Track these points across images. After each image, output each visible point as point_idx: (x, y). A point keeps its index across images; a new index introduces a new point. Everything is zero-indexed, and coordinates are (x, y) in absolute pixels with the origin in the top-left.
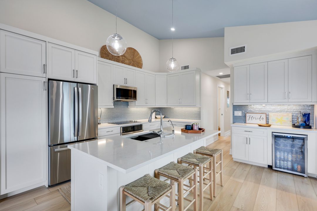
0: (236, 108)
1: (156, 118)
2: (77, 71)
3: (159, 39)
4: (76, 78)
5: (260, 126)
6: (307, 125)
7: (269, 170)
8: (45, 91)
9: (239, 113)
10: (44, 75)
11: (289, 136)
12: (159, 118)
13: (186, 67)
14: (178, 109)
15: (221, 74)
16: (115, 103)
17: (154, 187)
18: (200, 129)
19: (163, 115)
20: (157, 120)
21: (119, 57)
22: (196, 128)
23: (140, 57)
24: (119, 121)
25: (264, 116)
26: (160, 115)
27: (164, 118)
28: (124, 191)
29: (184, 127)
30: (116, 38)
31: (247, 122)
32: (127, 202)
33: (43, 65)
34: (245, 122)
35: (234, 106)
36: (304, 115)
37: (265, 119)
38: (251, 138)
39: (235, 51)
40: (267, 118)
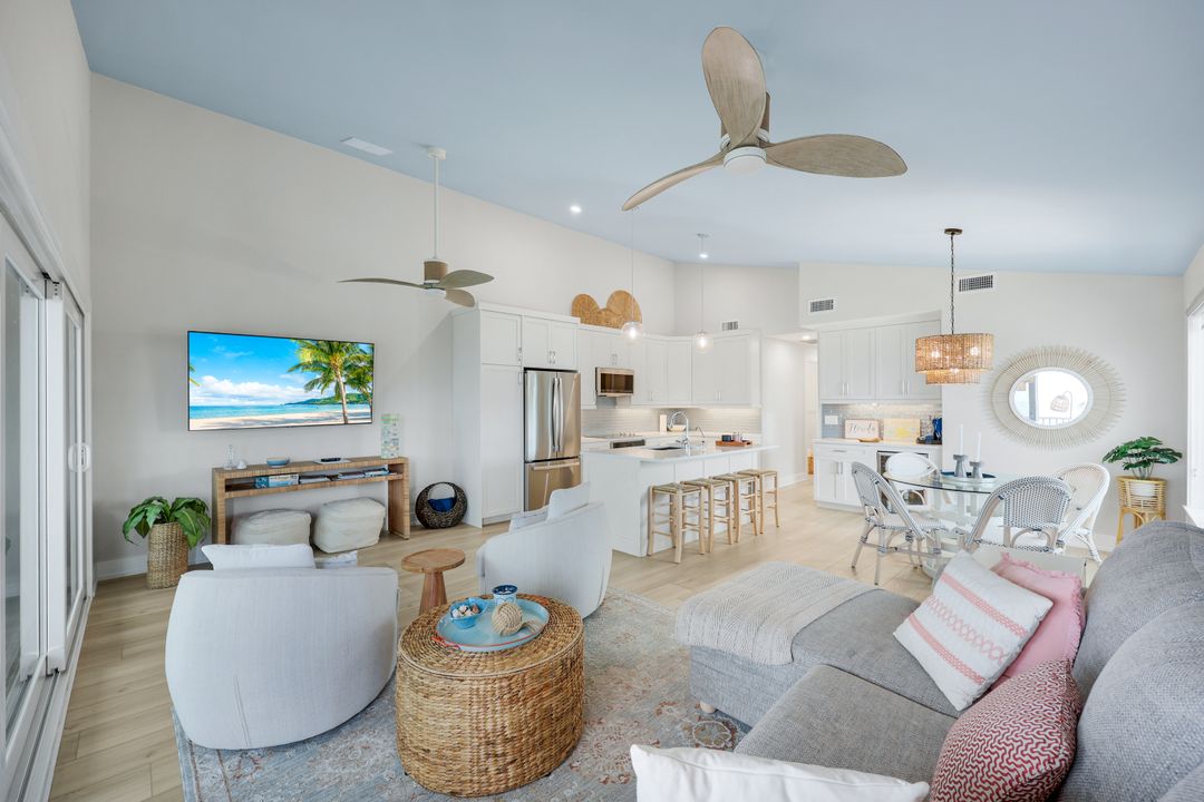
0: (827, 409)
1: (668, 430)
2: (554, 353)
3: (675, 263)
5: (863, 441)
6: (936, 440)
8: (520, 386)
9: (832, 420)
10: (519, 362)
12: (675, 431)
13: (733, 326)
15: (806, 337)
16: (598, 400)
18: (744, 441)
20: (671, 433)
21: (600, 313)
22: (738, 440)
23: (637, 307)
25: (875, 424)
26: (677, 424)
29: (720, 439)
31: (846, 436)
33: (517, 349)
34: (843, 437)
35: (824, 406)
36: (934, 421)
37: (877, 429)
38: (845, 464)
39: (817, 307)
40: (881, 429)
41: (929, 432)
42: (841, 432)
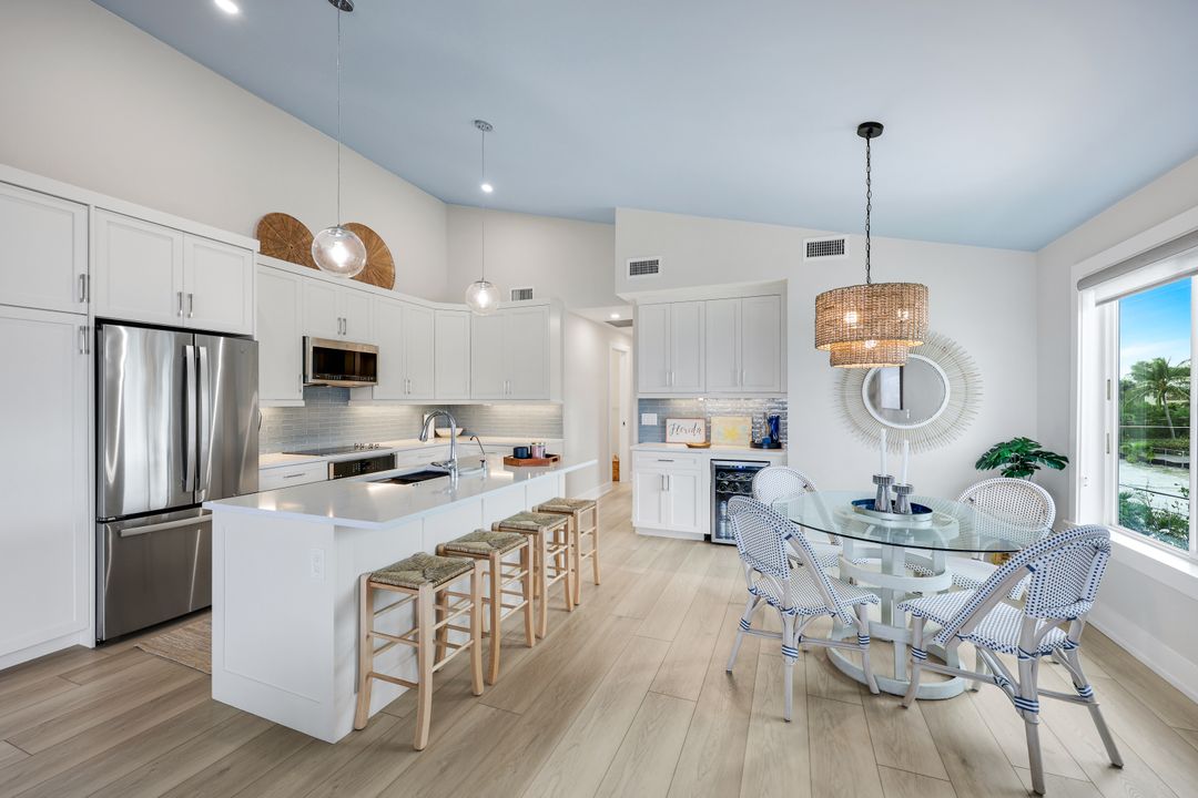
0: (645, 405)
1: (436, 435)
2: (191, 296)
3: (447, 203)
4: (186, 319)
5: (690, 446)
6: (774, 443)
7: (704, 546)
8: (84, 355)
9: (651, 419)
10: (83, 307)
11: (741, 465)
12: (445, 437)
13: (525, 294)
14: (504, 410)
15: (615, 317)
16: (309, 391)
17: (438, 569)
18: (548, 456)
19: (457, 427)
20: (440, 441)
22: (538, 454)
23: (388, 254)
24: (319, 446)
25: (701, 424)
26: (449, 426)
27: (461, 434)
28: (369, 581)
29: (510, 453)
30: (337, 235)
31: (668, 440)
32: (377, 608)
33: (77, 277)
34: (664, 441)
35: (640, 400)
36: (770, 420)
37: (703, 432)
38: (671, 477)
39: (638, 268)
40: (708, 430)
41: (764, 433)
42: (661, 434)
